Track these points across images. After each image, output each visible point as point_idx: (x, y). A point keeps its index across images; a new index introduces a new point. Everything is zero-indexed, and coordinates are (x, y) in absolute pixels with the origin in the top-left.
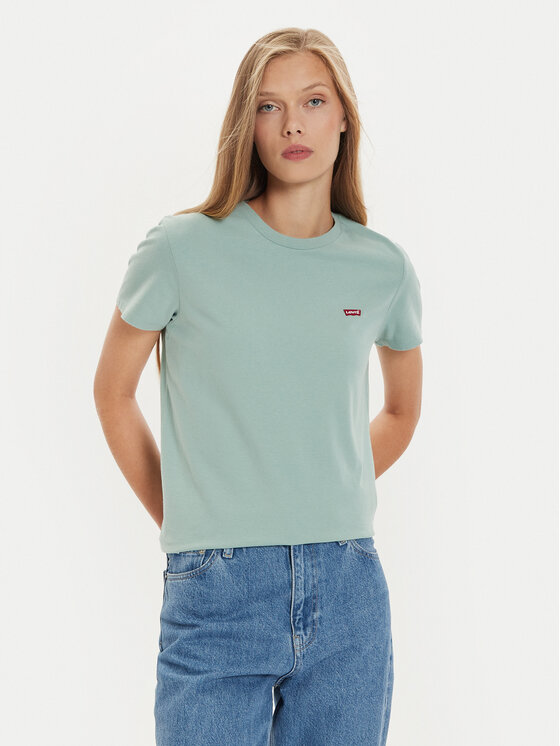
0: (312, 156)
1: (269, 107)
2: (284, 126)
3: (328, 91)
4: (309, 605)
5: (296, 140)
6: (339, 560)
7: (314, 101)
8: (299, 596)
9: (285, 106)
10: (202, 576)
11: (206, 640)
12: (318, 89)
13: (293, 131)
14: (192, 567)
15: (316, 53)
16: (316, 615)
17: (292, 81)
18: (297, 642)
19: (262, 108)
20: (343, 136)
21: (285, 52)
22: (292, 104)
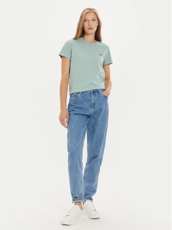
0: (93, 29)
1: (86, 21)
2: (89, 24)
3: (96, 19)
4: (94, 104)
5: (90, 26)
6: (100, 96)
7: (94, 20)
8: (93, 102)
9: (89, 21)
10: (77, 97)
11: (76, 108)
12: (94, 18)
13: (90, 25)
14: (75, 96)
15: (94, 12)
16: (96, 106)
17: (90, 17)
18: (92, 110)
19: (85, 21)
20: (98, 26)
21: (89, 12)
22: (90, 20)
